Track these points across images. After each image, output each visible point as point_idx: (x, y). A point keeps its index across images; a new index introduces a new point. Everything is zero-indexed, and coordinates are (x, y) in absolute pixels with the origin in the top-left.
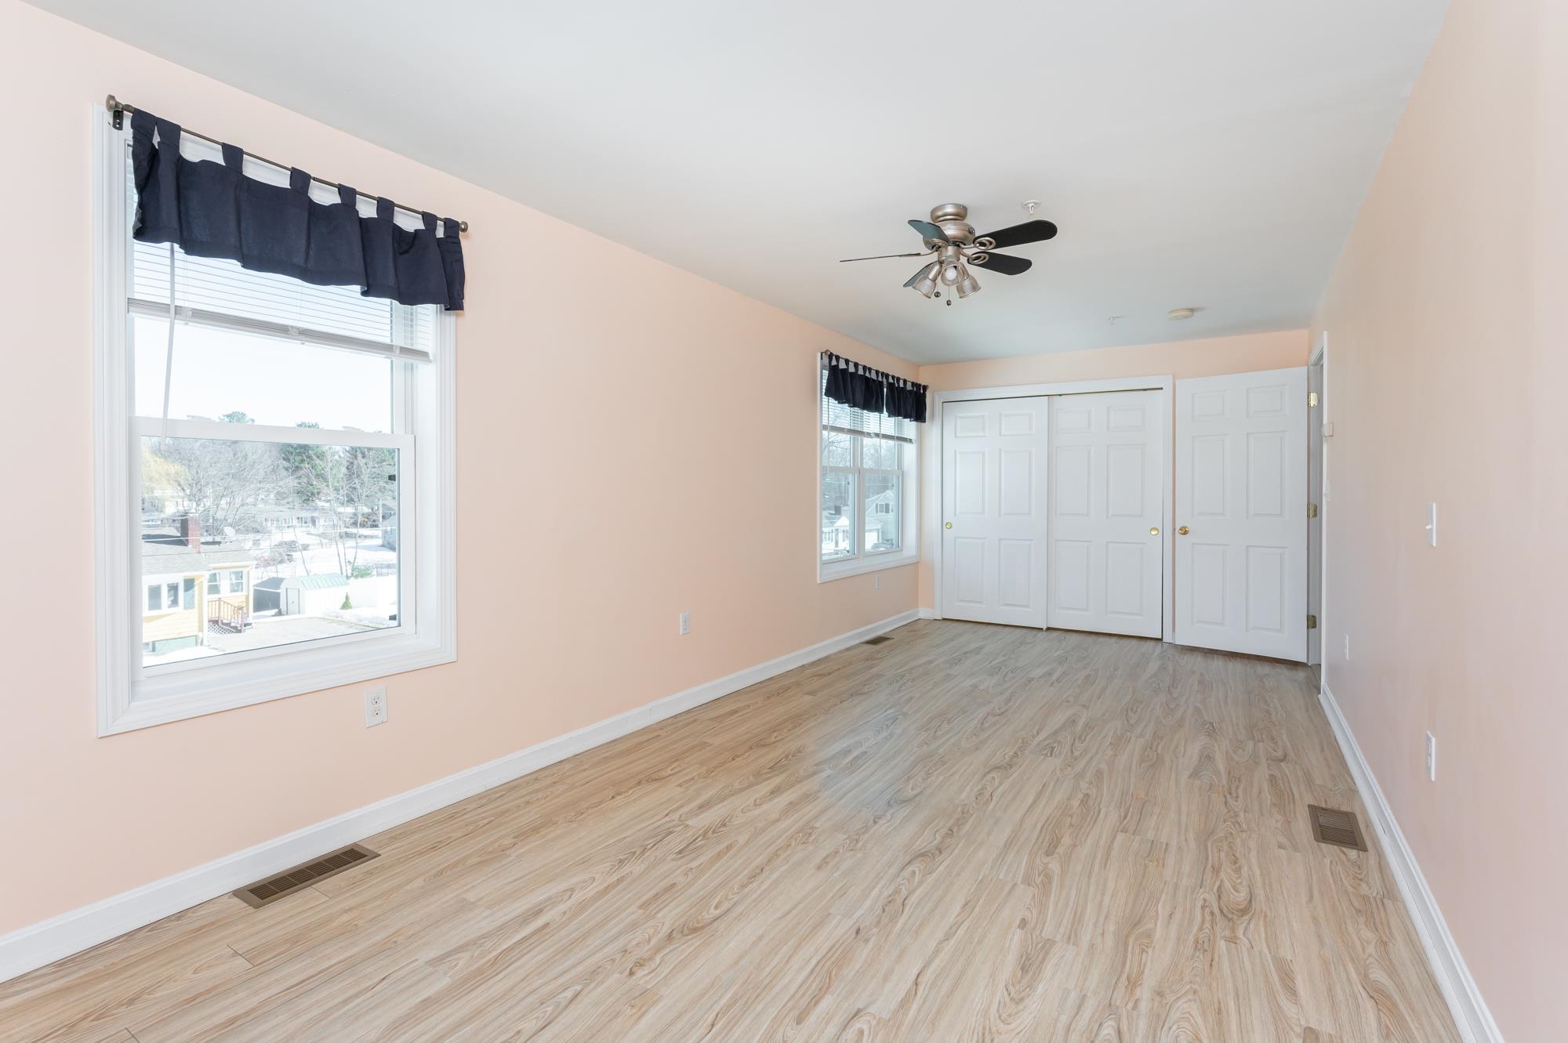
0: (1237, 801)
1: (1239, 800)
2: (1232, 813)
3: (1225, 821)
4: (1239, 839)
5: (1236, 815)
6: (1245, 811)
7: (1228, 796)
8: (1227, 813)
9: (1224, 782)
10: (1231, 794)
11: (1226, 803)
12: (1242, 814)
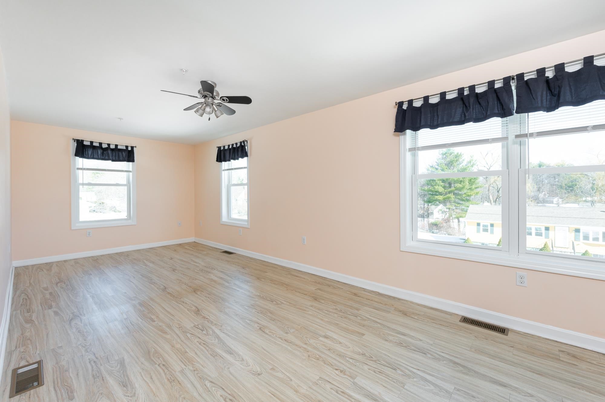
0: (89, 359)
1: (88, 361)
2: (89, 351)
3: (91, 344)
4: (81, 340)
5: (86, 351)
6: (82, 356)
7: (95, 360)
8: (91, 349)
9: (102, 368)
10: (95, 362)
11: (94, 354)
12: (84, 353)
